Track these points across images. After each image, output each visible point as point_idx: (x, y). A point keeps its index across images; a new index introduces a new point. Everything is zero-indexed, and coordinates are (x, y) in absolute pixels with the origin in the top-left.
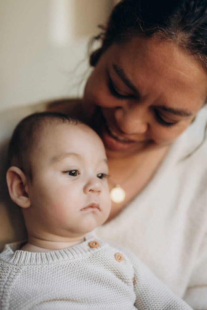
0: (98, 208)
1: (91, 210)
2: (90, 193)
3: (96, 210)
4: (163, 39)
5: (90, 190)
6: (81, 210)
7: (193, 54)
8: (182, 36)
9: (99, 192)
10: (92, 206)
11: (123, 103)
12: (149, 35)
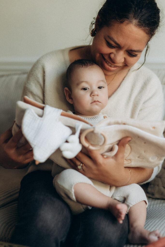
0: (99, 102)
1: (95, 103)
2: (93, 96)
3: (98, 103)
4: (128, 24)
5: (93, 95)
6: (91, 103)
7: (140, 28)
8: (135, 21)
9: (98, 95)
10: (95, 102)
11: (113, 50)
12: (122, 22)
